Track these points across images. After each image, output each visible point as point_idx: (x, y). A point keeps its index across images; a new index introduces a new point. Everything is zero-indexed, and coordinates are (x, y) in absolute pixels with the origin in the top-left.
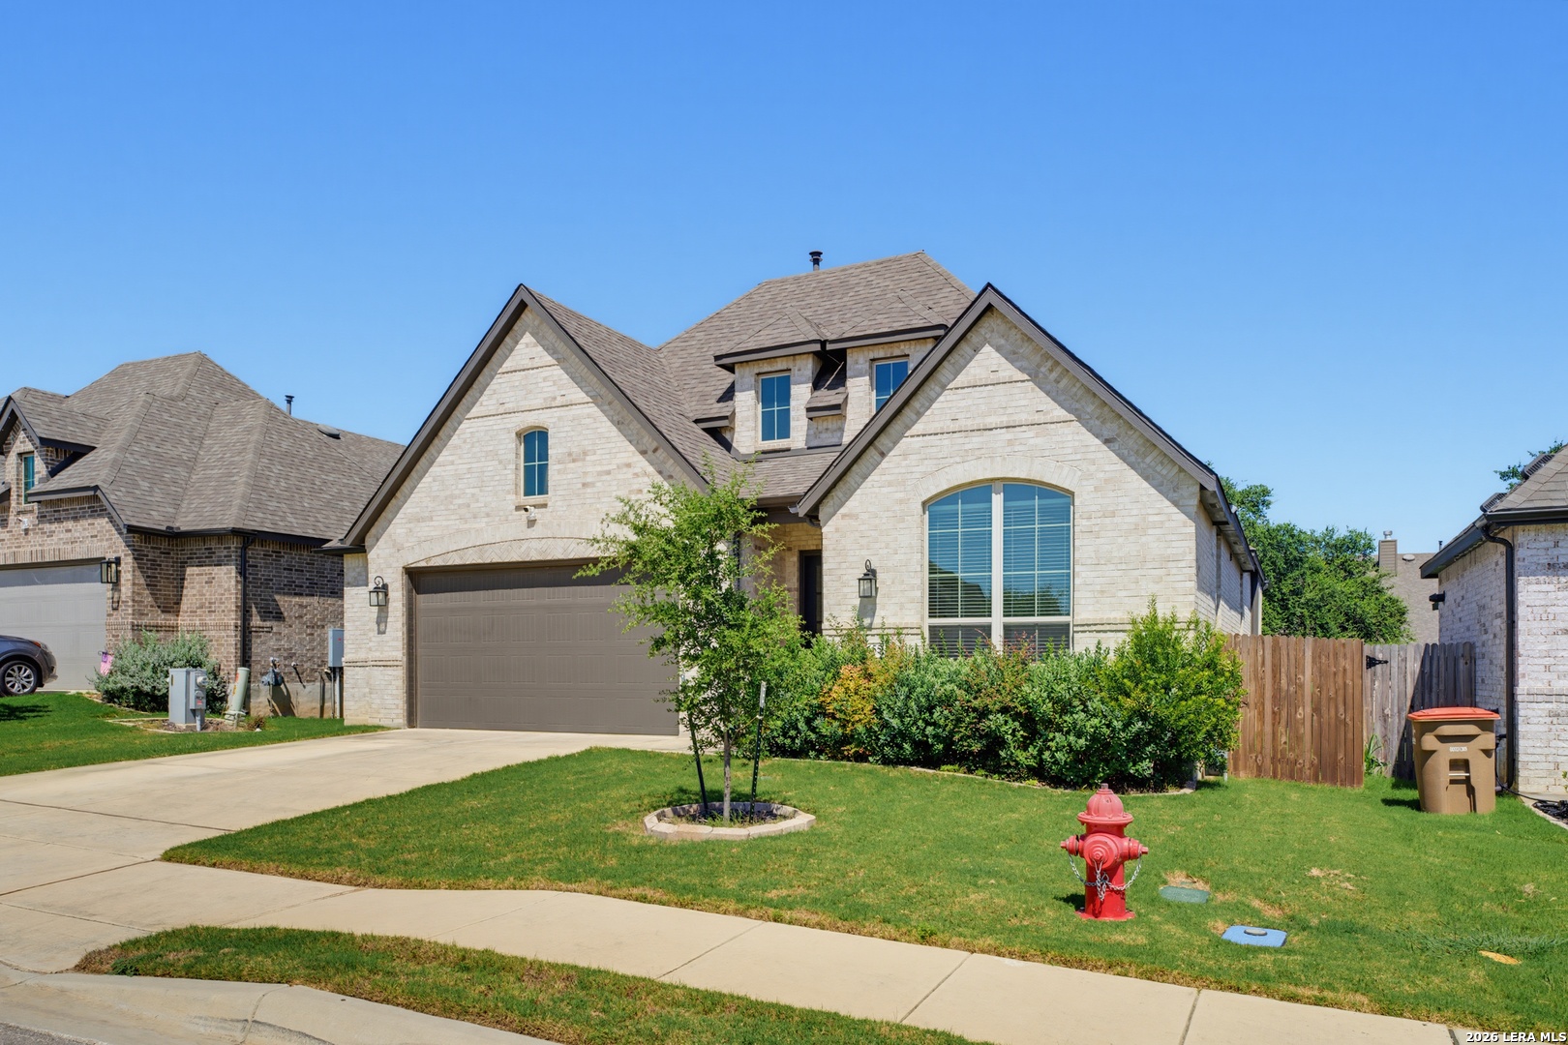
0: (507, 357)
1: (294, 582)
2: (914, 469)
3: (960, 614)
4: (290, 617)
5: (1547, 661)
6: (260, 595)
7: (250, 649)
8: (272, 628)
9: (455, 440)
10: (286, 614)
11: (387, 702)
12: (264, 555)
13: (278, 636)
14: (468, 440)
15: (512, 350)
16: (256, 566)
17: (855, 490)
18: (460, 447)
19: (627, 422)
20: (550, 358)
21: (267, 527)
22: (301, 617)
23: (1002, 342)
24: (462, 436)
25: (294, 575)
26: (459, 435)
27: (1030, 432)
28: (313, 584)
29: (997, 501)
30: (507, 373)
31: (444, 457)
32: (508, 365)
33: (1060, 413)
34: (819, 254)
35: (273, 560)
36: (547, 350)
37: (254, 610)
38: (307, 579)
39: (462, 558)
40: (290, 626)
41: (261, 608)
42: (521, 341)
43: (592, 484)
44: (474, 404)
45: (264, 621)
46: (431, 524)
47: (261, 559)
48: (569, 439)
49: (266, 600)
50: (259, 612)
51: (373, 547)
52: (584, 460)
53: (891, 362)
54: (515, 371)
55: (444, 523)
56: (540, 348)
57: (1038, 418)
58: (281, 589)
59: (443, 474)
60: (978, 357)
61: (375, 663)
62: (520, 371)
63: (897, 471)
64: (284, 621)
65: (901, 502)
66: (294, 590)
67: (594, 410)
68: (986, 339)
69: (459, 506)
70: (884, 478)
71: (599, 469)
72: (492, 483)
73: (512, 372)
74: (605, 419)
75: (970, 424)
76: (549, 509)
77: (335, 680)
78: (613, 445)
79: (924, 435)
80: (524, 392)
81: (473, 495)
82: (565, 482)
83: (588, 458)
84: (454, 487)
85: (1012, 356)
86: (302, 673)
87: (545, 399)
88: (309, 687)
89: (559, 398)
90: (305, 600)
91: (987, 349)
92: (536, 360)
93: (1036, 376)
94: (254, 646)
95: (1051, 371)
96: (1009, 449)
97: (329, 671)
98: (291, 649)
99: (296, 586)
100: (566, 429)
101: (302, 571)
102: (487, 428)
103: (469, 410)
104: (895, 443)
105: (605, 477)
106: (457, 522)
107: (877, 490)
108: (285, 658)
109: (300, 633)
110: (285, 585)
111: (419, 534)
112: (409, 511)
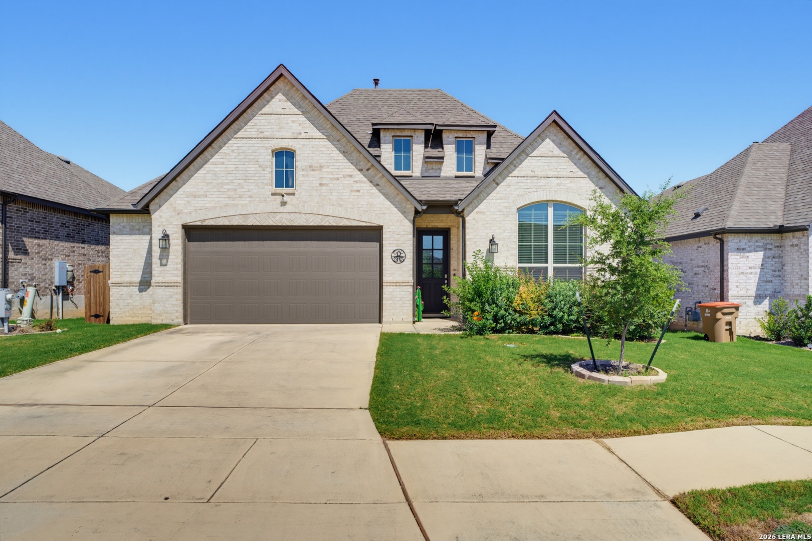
0: (265, 106)
1: (35, 229)
2: (513, 193)
3: (533, 262)
4: (32, 253)
5: (738, 284)
6: (14, 237)
7: (8, 274)
8: (21, 260)
9: (225, 149)
10: (30, 250)
11: (168, 309)
12: (17, 210)
13: (25, 266)
14: (235, 151)
15: (268, 102)
16: (12, 218)
17: (483, 200)
18: (229, 154)
19: (349, 153)
20: (296, 110)
21: (19, 191)
22: (39, 253)
23: (555, 138)
24: (230, 148)
25: (35, 225)
26: (228, 147)
27: (568, 181)
28: (46, 232)
29: (550, 210)
30: (265, 114)
31: (217, 158)
32: (266, 109)
33: (581, 174)
34: (378, 80)
35: (22, 214)
36: (294, 105)
37: (10, 247)
38: (42, 228)
39: (230, 221)
40: (32, 259)
41: (15, 246)
42: (276, 97)
43: (327, 185)
44: (239, 130)
45: (17, 255)
46: (205, 199)
47: (15, 212)
48: (310, 158)
49: (18, 241)
50: (13, 249)
51: (155, 211)
52: (321, 170)
53: (464, 139)
54: (271, 114)
55: (216, 199)
56: (289, 104)
57: (571, 175)
58: (27, 233)
59: (215, 169)
60: (544, 143)
61: (157, 284)
62: (274, 114)
63: (505, 192)
64: (29, 255)
65: (506, 207)
66: (35, 235)
67: (328, 143)
68: (547, 135)
69: (228, 190)
70: (498, 196)
71: (331, 176)
72: (254, 178)
73: (269, 114)
74: (335, 149)
75: (540, 174)
76: (296, 196)
77: (59, 294)
78: (341, 164)
79: (518, 177)
80: (278, 127)
81: (239, 184)
82: (308, 182)
83: (323, 170)
84: (224, 178)
85: (559, 145)
86: (40, 290)
87: (293, 133)
88: (44, 299)
89: (303, 134)
90: (42, 242)
91: (548, 140)
92: (287, 110)
93: (571, 156)
94: (10, 272)
95: (577, 154)
96: (558, 187)
97: (56, 289)
98: (33, 274)
99: (36, 232)
100: (308, 152)
101: (39, 222)
102: (251, 145)
103: (236, 133)
104: (504, 179)
105: (334, 182)
106: (227, 199)
107: (495, 201)
108: (30, 280)
109: (38, 264)
110: (29, 231)
111: (196, 205)
112: (187, 190)
